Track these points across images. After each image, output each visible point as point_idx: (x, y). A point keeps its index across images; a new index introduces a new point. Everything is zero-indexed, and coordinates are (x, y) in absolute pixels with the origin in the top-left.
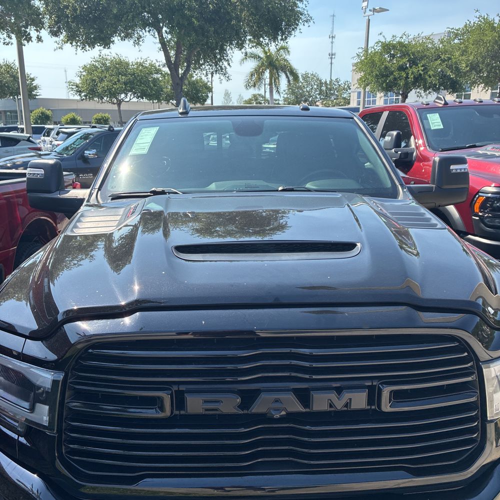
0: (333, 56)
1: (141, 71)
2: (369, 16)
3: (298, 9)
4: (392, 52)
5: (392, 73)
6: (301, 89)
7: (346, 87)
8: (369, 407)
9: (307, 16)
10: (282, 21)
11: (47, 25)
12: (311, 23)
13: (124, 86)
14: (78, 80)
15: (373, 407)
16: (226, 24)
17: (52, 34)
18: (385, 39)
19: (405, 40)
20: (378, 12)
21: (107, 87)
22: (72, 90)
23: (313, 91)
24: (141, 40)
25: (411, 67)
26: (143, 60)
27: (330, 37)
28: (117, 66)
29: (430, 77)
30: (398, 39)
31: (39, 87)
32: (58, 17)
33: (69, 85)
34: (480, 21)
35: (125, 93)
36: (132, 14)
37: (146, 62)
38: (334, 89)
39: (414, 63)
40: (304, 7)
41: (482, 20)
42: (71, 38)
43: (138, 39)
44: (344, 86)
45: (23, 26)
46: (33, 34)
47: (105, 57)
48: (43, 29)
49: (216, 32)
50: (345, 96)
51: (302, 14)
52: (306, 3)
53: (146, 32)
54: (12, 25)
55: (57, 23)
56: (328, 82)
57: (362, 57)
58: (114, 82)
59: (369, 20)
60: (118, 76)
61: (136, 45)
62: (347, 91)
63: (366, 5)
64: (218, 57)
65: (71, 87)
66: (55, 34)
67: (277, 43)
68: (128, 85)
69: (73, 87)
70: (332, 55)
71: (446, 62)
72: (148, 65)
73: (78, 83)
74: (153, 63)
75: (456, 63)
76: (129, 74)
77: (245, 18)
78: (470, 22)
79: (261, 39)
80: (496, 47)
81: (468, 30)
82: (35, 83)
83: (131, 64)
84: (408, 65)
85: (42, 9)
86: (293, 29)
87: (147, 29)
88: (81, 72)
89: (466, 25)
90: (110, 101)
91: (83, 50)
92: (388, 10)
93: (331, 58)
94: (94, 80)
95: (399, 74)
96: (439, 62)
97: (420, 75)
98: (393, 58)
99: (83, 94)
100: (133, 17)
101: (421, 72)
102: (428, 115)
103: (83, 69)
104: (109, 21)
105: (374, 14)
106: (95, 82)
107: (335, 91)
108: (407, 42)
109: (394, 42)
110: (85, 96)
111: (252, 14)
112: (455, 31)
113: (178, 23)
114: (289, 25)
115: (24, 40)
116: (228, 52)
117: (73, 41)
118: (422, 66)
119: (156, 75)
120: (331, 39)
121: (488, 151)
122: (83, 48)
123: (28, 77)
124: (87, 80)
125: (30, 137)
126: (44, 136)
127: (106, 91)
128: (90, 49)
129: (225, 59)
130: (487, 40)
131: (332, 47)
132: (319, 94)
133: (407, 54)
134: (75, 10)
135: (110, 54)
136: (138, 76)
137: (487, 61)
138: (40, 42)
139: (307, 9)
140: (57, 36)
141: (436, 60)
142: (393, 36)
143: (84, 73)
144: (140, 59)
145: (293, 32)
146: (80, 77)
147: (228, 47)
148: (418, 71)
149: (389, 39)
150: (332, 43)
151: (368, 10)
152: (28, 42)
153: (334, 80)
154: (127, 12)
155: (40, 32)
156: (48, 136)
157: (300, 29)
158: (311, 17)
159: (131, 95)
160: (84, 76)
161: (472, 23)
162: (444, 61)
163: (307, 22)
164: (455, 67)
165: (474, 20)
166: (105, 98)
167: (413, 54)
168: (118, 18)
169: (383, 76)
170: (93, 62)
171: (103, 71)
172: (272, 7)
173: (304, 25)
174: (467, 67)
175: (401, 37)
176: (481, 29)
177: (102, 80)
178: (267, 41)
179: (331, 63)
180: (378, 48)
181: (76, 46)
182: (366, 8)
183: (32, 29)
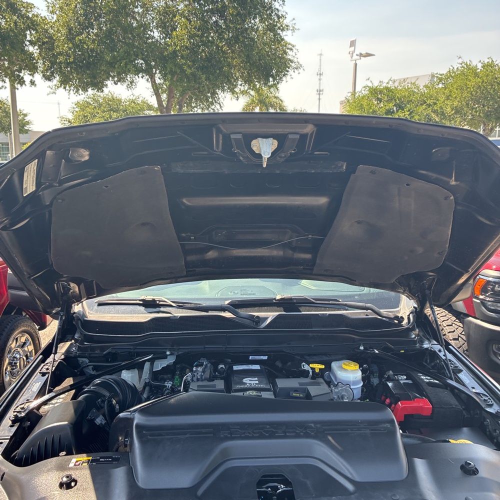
1: (133, 107)
2: (356, 61)
3: (288, 57)
4: (379, 97)
9: (297, 64)
10: (272, 68)
11: (40, 69)
14: (70, 116)
16: (218, 71)
17: (45, 78)
18: (373, 84)
19: (391, 86)
20: (365, 56)
24: (134, 84)
25: (397, 111)
26: (135, 97)
27: (317, 75)
28: (110, 102)
30: (384, 85)
31: (31, 123)
32: (51, 62)
34: (463, 67)
36: (125, 61)
37: (138, 99)
39: (400, 107)
40: (294, 55)
41: (465, 66)
42: (64, 82)
43: (131, 83)
45: (16, 70)
46: (27, 78)
48: (36, 73)
49: (208, 79)
51: (292, 61)
52: (296, 51)
53: (139, 77)
54: (6, 70)
55: (50, 67)
58: (105, 118)
59: (356, 64)
60: (110, 113)
61: (130, 89)
63: (353, 50)
64: (210, 100)
65: (63, 122)
66: (48, 78)
69: (66, 122)
70: (320, 91)
71: (432, 107)
72: (140, 102)
73: (71, 119)
74: (145, 100)
75: (441, 108)
76: (121, 111)
78: (453, 68)
81: (451, 75)
82: (27, 119)
83: (123, 101)
84: (394, 110)
85: (36, 55)
86: (284, 76)
87: (140, 75)
88: (73, 108)
89: (450, 70)
91: (76, 94)
92: (374, 55)
93: (319, 94)
96: (424, 107)
98: (381, 102)
100: (126, 64)
101: (407, 116)
103: (76, 105)
105: (360, 59)
106: (87, 118)
108: (393, 88)
109: (381, 87)
111: (243, 61)
112: (439, 76)
113: (171, 71)
115: (18, 83)
116: (220, 96)
117: (66, 85)
118: (408, 111)
119: (148, 111)
120: (319, 76)
122: (76, 92)
123: (21, 113)
124: (79, 116)
128: (83, 93)
129: (217, 102)
130: (471, 85)
131: (320, 84)
133: (394, 99)
138: (33, 86)
139: (297, 56)
140: (50, 80)
141: (422, 105)
142: (380, 82)
143: (77, 109)
144: (132, 96)
146: (73, 113)
147: (220, 91)
148: (405, 114)
149: (376, 84)
150: (320, 79)
151: (355, 54)
152: (21, 85)
154: (120, 60)
155: (33, 76)
157: (291, 75)
158: (301, 65)
160: (76, 112)
161: (455, 69)
162: (429, 105)
163: (297, 69)
164: (441, 111)
165: (457, 66)
167: (399, 99)
168: (112, 65)
170: (86, 99)
171: (95, 108)
173: (294, 71)
174: (452, 111)
175: (387, 83)
176: (465, 74)
177: (94, 116)
179: (319, 99)
180: (366, 93)
181: (70, 91)
182: (353, 53)
183: (26, 74)
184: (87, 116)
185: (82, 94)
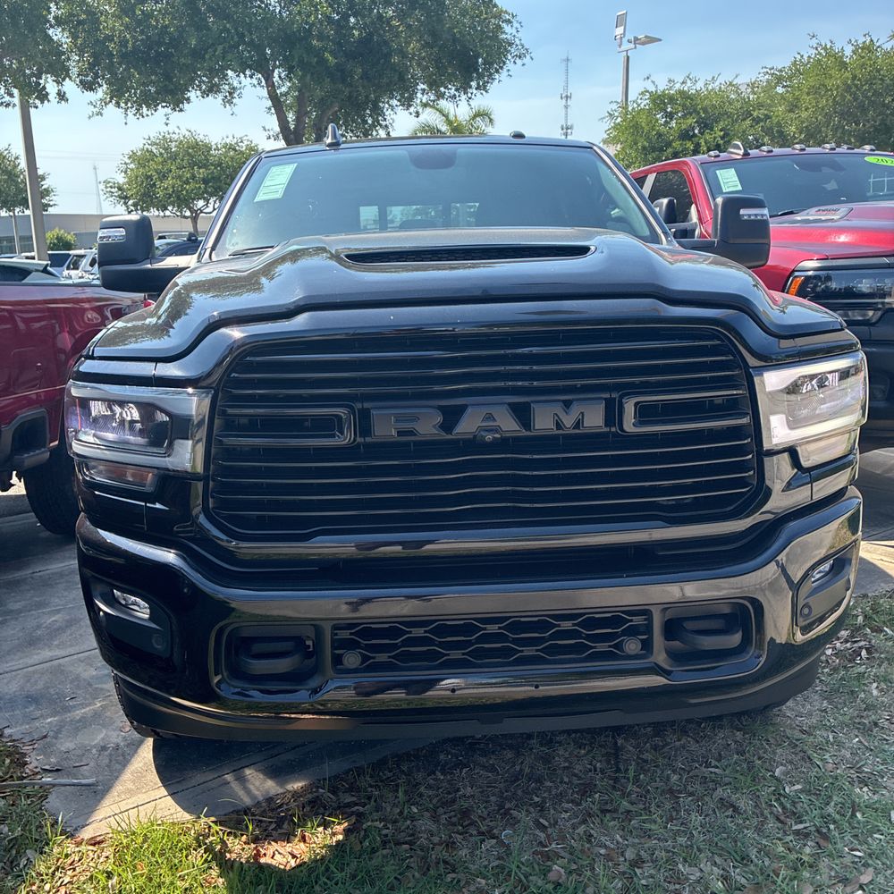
0: (569, 131)
1: (232, 158)
2: (627, 51)
3: (504, 36)
4: (669, 110)
5: (669, 144)
8: (607, 429)
9: (520, 47)
10: (477, 56)
11: (74, 71)
12: (527, 60)
13: (203, 186)
14: (121, 179)
15: (613, 429)
16: (382, 61)
17: (84, 87)
18: (656, 87)
19: (690, 88)
20: (643, 44)
21: (173, 187)
22: (112, 196)
24: (235, 95)
25: (702, 133)
26: (235, 140)
27: (562, 98)
28: (190, 151)
30: (678, 86)
31: (53, 191)
32: (94, 55)
33: (106, 187)
34: (820, 54)
35: (204, 199)
36: (221, 47)
37: (240, 144)
39: (706, 125)
40: (514, 32)
41: (822, 51)
43: (230, 94)
45: (33, 75)
46: (51, 88)
47: (168, 136)
48: (67, 79)
49: (365, 76)
51: (510, 44)
52: (519, 26)
53: (245, 77)
54: (13, 74)
55: (92, 66)
57: (617, 117)
58: (184, 179)
59: (628, 58)
60: (193, 169)
61: (227, 105)
63: (622, 32)
65: (108, 190)
66: (88, 86)
67: (469, 95)
68: (210, 184)
69: (113, 190)
70: (567, 129)
71: (762, 124)
72: (244, 149)
73: (121, 182)
75: (779, 124)
76: (212, 164)
77: (414, 55)
78: (802, 56)
79: (442, 89)
80: (849, 97)
81: (798, 69)
82: (45, 184)
83: (214, 147)
84: (696, 131)
85: (65, 45)
86: (497, 71)
87: (248, 72)
88: (126, 163)
89: (795, 61)
90: (179, 214)
91: (138, 115)
92: (660, 40)
94: (149, 177)
95: (681, 144)
96: (748, 122)
98: (671, 119)
99: (131, 202)
100: (224, 52)
102: (717, 172)
103: (130, 158)
104: (183, 60)
105: (635, 48)
106: (152, 180)
108: (694, 92)
109: (671, 92)
110: (135, 205)
111: (427, 45)
112: (776, 72)
113: (301, 62)
114: (489, 63)
115: (35, 98)
116: (387, 114)
117: (120, 99)
118: (721, 131)
120: (564, 100)
121: (812, 215)
122: (137, 111)
124: (137, 178)
125: (47, 265)
126: (68, 268)
127: (170, 196)
128: (149, 113)
129: (381, 125)
130: (833, 85)
131: (566, 114)
133: (695, 111)
134: (124, 43)
135: (177, 131)
136: (228, 167)
137: (834, 121)
138: (63, 102)
139: (519, 35)
140: (91, 90)
141: (744, 120)
142: (670, 81)
143: (132, 166)
144: (231, 138)
145: (497, 76)
146: (125, 172)
147: (387, 106)
148: (715, 138)
149: (662, 86)
150: (566, 107)
151: (625, 40)
152: (42, 102)
154: (213, 45)
155: (62, 85)
156: (76, 267)
157: (508, 70)
158: (527, 50)
159: (215, 202)
160: (132, 170)
161: (805, 57)
162: (757, 121)
163: (520, 57)
164: (777, 131)
165: (809, 53)
166: (170, 208)
167: (705, 110)
168: (198, 54)
169: (654, 149)
170: (147, 146)
171: (164, 161)
172: (460, 32)
173: (515, 63)
175: (683, 83)
176: (822, 65)
177: (163, 177)
178: (453, 92)
180: (645, 103)
181: (126, 110)
182: (621, 38)
183: (49, 80)
184: (151, 177)
185: (147, 115)
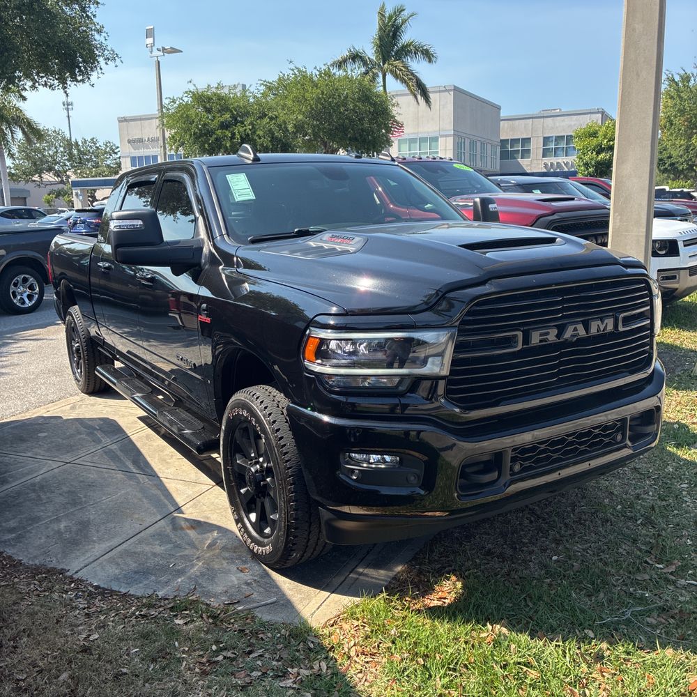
0: (70, 107)
2: (157, 57)
4: (209, 107)
5: (213, 131)
6: (40, 152)
7: (108, 149)
18: (197, 88)
19: (221, 91)
20: (169, 53)
23: (59, 155)
25: (236, 125)
29: (260, 138)
30: (213, 90)
34: (295, 74)
38: (90, 152)
41: (298, 73)
44: (106, 149)
50: (109, 162)
56: (80, 143)
62: (111, 155)
63: (152, 42)
70: (68, 105)
71: (275, 121)
75: (285, 122)
78: (284, 75)
81: (282, 84)
84: (231, 123)
89: (279, 77)
92: (182, 52)
93: (68, 109)
95: (222, 133)
97: (248, 135)
98: (210, 113)
105: (164, 55)
107: (91, 156)
108: (224, 95)
109: (209, 93)
112: (268, 84)
118: (249, 124)
132: (68, 160)
133: (228, 108)
142: (207, 86)
148: (246, 130)
149: (201, 89)
151: (154, 49)
153: (89, 140)
161: (286, 76)
162: (271, 119)
164: (286, 127)
165: (288, 72)
167: (236, 109)
175: (216, 88)
179: (68, 116)
182: (152, 46)
